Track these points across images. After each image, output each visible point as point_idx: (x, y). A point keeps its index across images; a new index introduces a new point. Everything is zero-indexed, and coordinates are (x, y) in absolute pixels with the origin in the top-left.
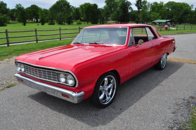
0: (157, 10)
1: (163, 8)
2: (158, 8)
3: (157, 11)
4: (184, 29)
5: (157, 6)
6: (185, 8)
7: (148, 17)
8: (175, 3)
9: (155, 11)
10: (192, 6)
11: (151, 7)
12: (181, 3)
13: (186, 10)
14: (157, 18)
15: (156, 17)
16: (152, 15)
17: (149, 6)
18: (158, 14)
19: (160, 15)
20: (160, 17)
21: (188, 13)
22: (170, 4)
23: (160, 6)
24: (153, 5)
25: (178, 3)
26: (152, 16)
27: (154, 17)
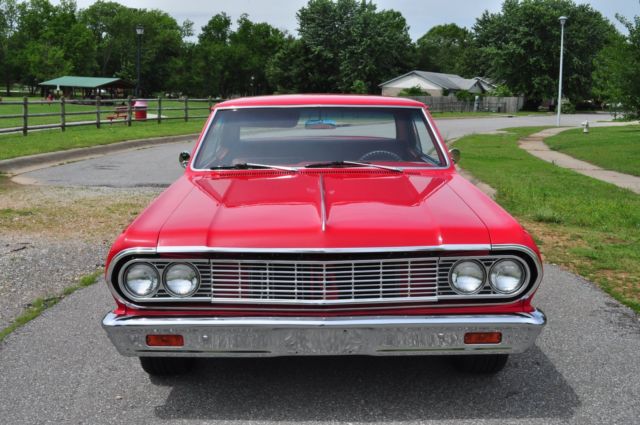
0: (52, 33)
1: (74, 27)
2: (55, 25)
3: (51, 36)
4: (186, 119)
5: (49, 18)
6: (164, 34)
7: (16, 62)
8: (123, 9)
9: (45, 38)
10: (189, 25)
11: (22, 18)
12: (144, 11)
13: (169, 42)
14: (56, 70)
15: (49, 62)
16: (32, 53)
17: (14, 12)
18: (61, 53)
19: (66, 58)
20: (69, 65)
21: (176, 55)
22: (103, 13)
23: (64, 16)
24: (34, 12)
25: (135, 10)
26: (34, 58)
27: (41, 62)
